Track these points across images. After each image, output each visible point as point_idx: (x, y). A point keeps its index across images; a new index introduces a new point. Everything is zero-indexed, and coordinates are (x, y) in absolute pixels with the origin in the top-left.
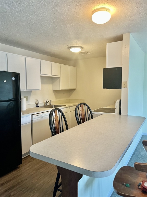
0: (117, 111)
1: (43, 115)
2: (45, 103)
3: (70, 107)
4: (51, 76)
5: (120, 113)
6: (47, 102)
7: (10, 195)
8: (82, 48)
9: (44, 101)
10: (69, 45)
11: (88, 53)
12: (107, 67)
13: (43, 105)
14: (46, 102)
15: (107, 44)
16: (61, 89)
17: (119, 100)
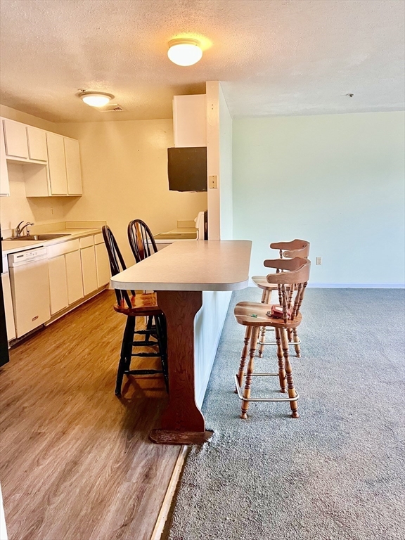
0: (201, 234)
1: (33, 256)
2: (13, 230)
3: (79, 238)
4: (28, 160)
5: (206, 238)
6: (21, 228)
7: (24, 408)
8: (111, 96)
9: (10, 226)
10: (83, 88)
11: (118, 108)
12: (177, 146)
13: (10, 236)
14: (18, 227)
15: (175, 97)
16: (51, 195)
17: (203, 213)
